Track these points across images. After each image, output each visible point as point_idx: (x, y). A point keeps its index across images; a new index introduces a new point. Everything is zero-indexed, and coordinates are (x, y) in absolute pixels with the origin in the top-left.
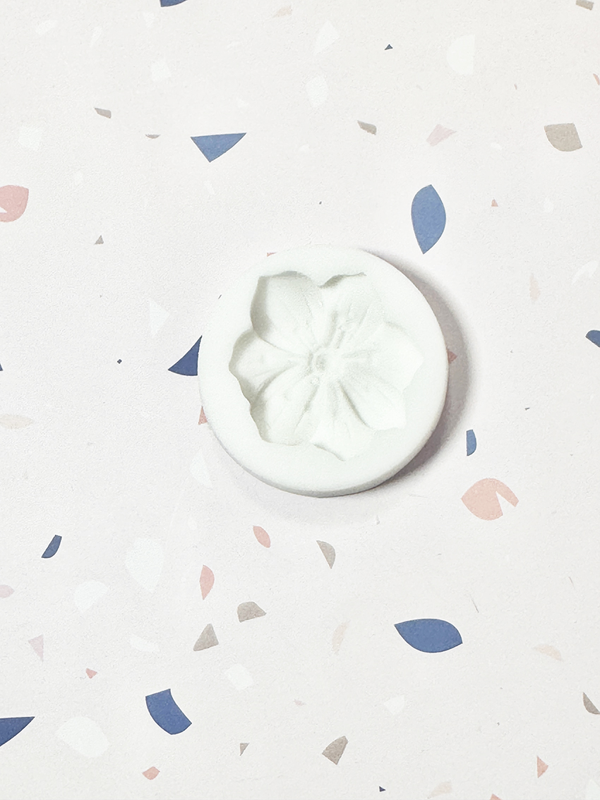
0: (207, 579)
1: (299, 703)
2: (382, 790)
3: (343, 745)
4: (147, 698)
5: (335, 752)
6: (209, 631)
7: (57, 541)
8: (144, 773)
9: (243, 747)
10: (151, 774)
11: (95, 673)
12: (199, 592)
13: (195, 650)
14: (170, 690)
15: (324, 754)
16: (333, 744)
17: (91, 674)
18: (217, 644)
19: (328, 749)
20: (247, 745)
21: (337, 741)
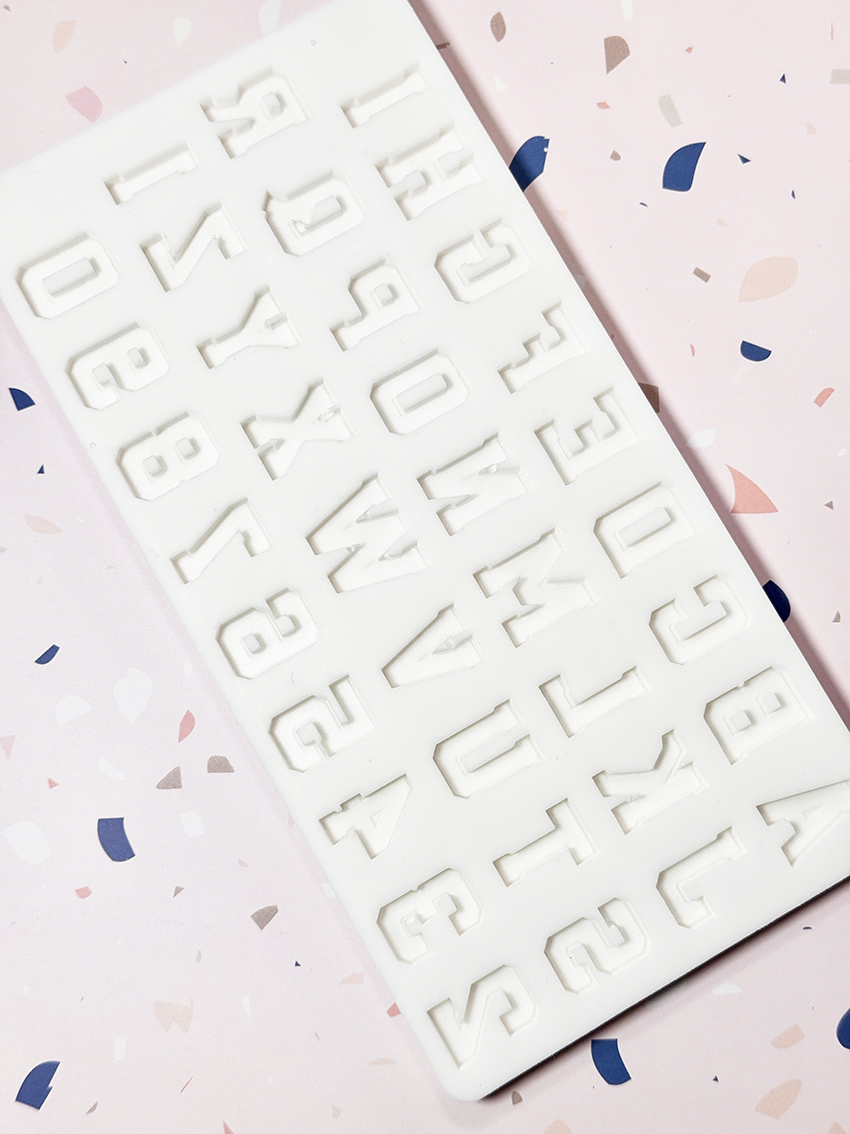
0: (188, 724)
2: (297, 964)
3: (272, 913)
4: (100, 820)
5: (264, 917)
6: (176, 773)
7: (54, 650)
8: (77, 891)
9: (178, 890)
10: (83, 893)
11: (56, 785)
12: (178, 735)
13: (158, 787)
14: (122, 819)
15: (253, 916)
16: (263, 910)
17: (52, 784)
18: (180, 787)
19: (256, 913)
20: (182, 889)
21: (268, 907)
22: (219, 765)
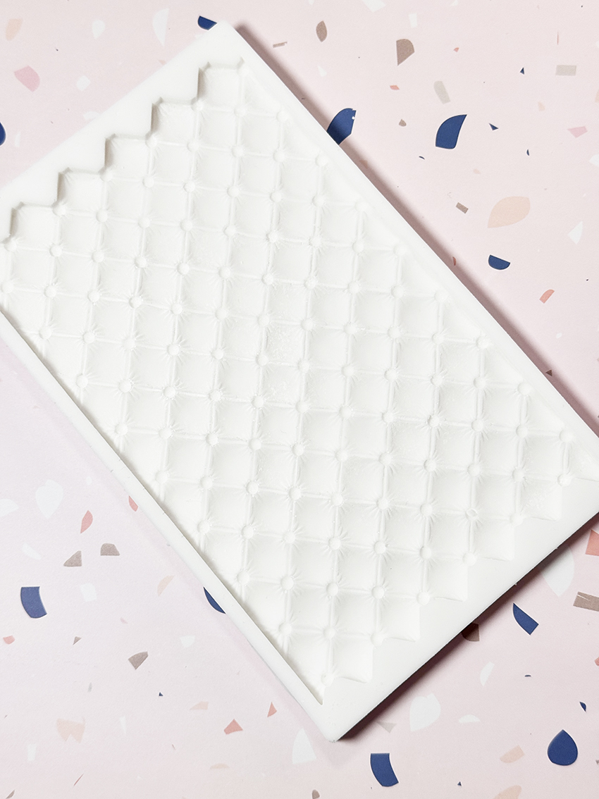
0: (87, 520)
1: (123, 621)
2: (160, 695)
3: (144, 657)
4: (22, 588)
5: (137, 660)
6: (78, 556)
8: (4, 639)
9: (77, 640)
10: (9, 640)
13: (65, 565)
14: (38, 588)
15: (130, 660)
16: (137, 655)
18: (80, 566)
19: (132, 657)
20: (80, 639)
21: (141, 653)
22: (109, 550)
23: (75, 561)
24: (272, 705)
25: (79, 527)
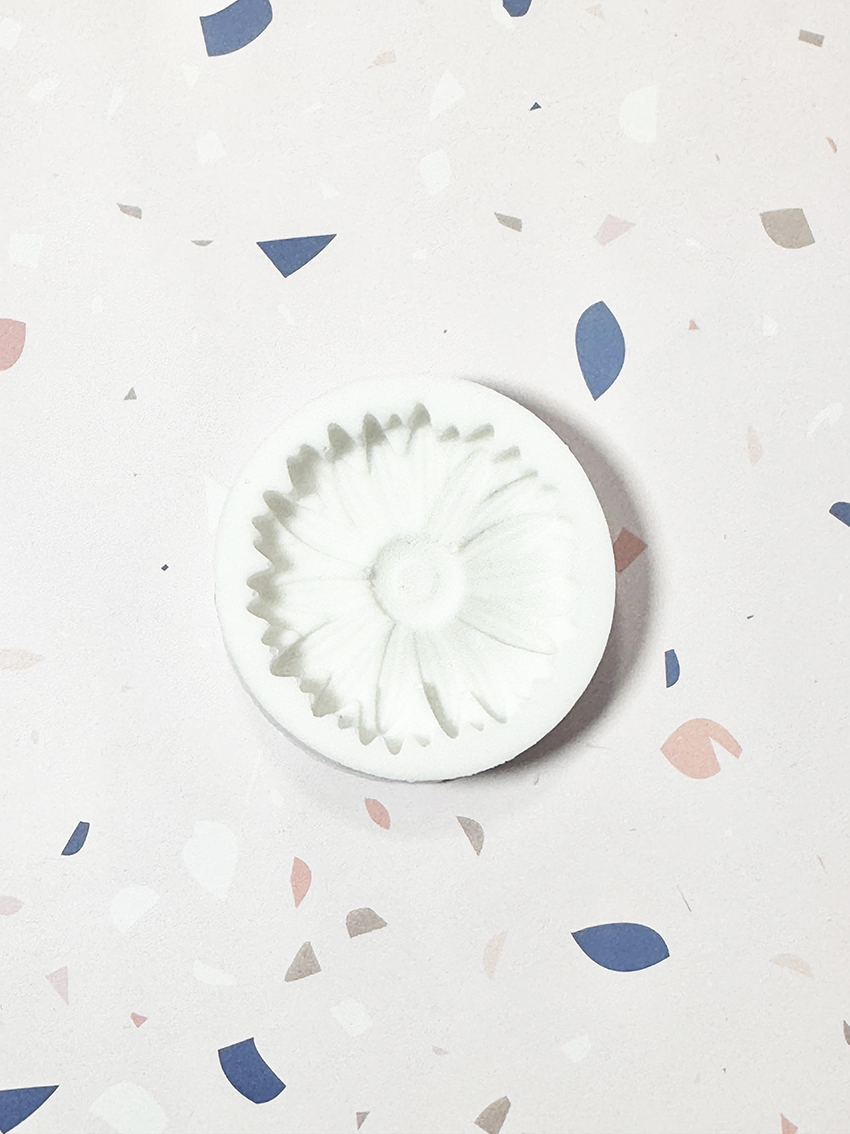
1: (438, 1051)
3: (504, 1109)
4: (221, 1052)
5: (493, 1119)
6: (307, 952)
7: (82, 830)
9: (361, 1117)
11: (145, 1019)
12: (291, 896)
13: (287, 980)
14: (253, 1039)
15: (478, 1123)
16: (490, 1109)
17: (138, 1020)
18: (318, 970)
19: (482, 1116)
20: (366, 1114)
21: (495, 1104)
22: (363, 922)
23: (305, 965)
24: (784, 1120)
25: (289, 894)
